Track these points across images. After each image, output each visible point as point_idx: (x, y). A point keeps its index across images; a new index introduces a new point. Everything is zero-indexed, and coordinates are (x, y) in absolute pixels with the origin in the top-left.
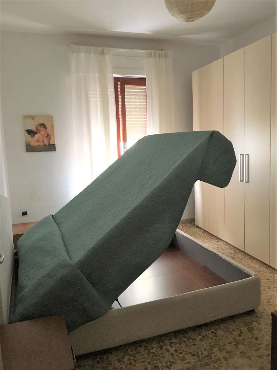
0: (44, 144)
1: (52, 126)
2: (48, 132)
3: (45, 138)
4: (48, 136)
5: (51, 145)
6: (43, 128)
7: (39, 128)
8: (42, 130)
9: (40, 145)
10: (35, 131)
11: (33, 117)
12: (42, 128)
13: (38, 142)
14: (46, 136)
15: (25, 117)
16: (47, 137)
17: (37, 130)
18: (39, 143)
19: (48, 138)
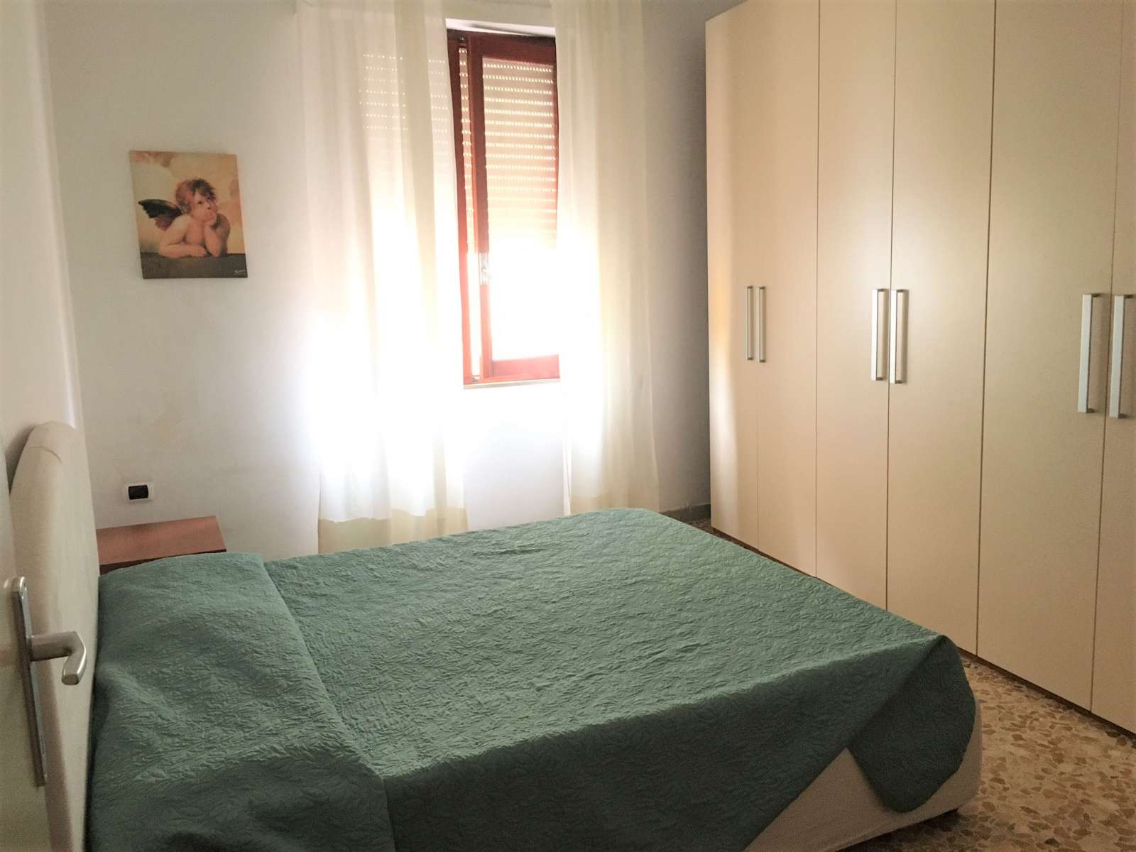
0: (203, 252)
1: (235, 190)
2: (220, 212)
3: (208, 230)
4: (220, 224)
5: (231, 254)
6: (203, 194)
7: (188, 195)
8: (200, 203)
9: (192, 255)
10: (172, 206)
11: (165, 158)
12: (198, 197)
13: (183, 243)
14: (212, 222)
15: (139, 156)
16: (215, 227)
17: (182, 203)
18: (187, 247)
19: (219, 230)
